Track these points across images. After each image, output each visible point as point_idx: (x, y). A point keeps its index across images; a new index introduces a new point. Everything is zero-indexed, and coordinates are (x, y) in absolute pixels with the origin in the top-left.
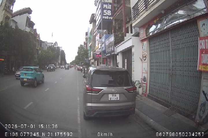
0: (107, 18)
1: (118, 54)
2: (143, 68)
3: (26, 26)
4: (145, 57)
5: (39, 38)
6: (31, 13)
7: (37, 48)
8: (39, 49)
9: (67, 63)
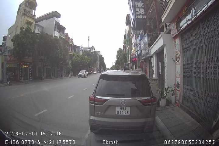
0: (141, 17)
1: (152, 57)
2: (177, 72)
3: (55, 31)
4: (178, 57)
5: (73, 43)
6: (60, 18)
7: (71, 53)
8: (72, 54)
9: (107, 68)
